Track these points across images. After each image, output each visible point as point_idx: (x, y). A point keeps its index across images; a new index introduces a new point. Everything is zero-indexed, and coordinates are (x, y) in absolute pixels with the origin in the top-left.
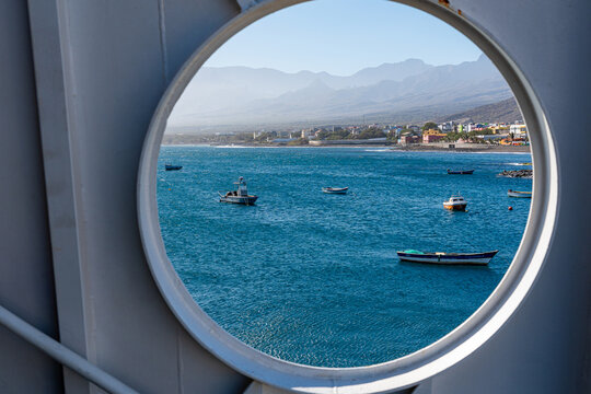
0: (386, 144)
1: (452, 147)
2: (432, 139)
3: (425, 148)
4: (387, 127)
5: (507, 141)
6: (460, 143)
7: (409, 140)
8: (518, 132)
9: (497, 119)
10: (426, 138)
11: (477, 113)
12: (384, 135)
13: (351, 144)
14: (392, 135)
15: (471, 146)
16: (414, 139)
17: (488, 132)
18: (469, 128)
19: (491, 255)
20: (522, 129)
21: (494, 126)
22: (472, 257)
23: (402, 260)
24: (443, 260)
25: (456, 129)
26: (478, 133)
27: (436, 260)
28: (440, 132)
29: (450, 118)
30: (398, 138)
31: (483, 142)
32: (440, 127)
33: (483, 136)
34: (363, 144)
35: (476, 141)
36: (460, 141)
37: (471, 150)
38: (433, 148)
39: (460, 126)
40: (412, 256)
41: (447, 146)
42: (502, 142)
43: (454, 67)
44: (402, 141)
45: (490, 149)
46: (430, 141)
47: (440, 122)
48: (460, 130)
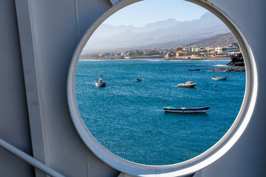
0: (159, 58)
1: (189, 58)
2: (180, 55)
3: (177, 59)
4: (160, 50)
5: (214, 55)
6: (193, 57)
7: (170, 55)
8: (219, 51)
9: (209, 45)
10: (177, 54)
11: (200, 43)
12: (158, 54)
13: (144, 58)
14: (162, 53)
15: (198, 58)
16: (172, 55)
17: (205, 51)
18: (197, 50)
19: (207, 109)
20: (220, 50)
21: (208, 49)
22: (199, 109)
23: (166, 112)
24: (185, 111)
25: (191, 50)
26: (201, 52)
27: (182, 111)
28: (184, 52)
29: (188, 45)
30: (165, 55)
31: (203, 56)
32: (184, 49)
33: (203, 53)
34: (149, 58)
35: (200, 55)
36: (193, 55)
37: (198, 59)
38: (181, 59)
39: (193, 49)
40: (170, 109)
41: (187, 58)
42: (212, 56)
43: (189, 22)
44: (167, 56)
45: (206, 59)
46: (179, 56)
47: (184, 47)
48: (193, 50)
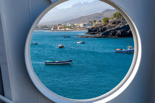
0: (48, 30)
1: (65, 30)
2: (60, 28)
3: (58, 30)
4: (48, 25)
5: (79, 28)
6: (67, 29)
7: (54, 28)
8: (82, 26)
9: (77, 22)
10: (58, 28)
11: (71, 21)
12: (48, 27)
13: (39, 30)
14: (50, 27)
15: (70, 30)
16: (55, 28)
17: (74, 26)
18: (69, 25)
19: (71, 61)
20: (82, 25)
21: (76, 24)
22: (66, 62)
23: (46, 64)
24: (58, 63)
25: (66, 25)
26: (72, 26)
27: (56, 63)
28: (62, 26)
29: (65, 23)
30: (51, 28)
31: (73, 29)
32: (62, 25)
33: (73, 27)
34: (42, 30)
35: (71, 28)
36: (67, 28)
37: (70, 31)
38: (60, 30)
39: (67, 25)
40: (49, 62)
41: (64, 30)
42: (78, 28)
43: (66, 9)
44: (52, 29)
45: (75, 30)
46: (60, 29)
47: (62, 24)
48: (67, 26)
